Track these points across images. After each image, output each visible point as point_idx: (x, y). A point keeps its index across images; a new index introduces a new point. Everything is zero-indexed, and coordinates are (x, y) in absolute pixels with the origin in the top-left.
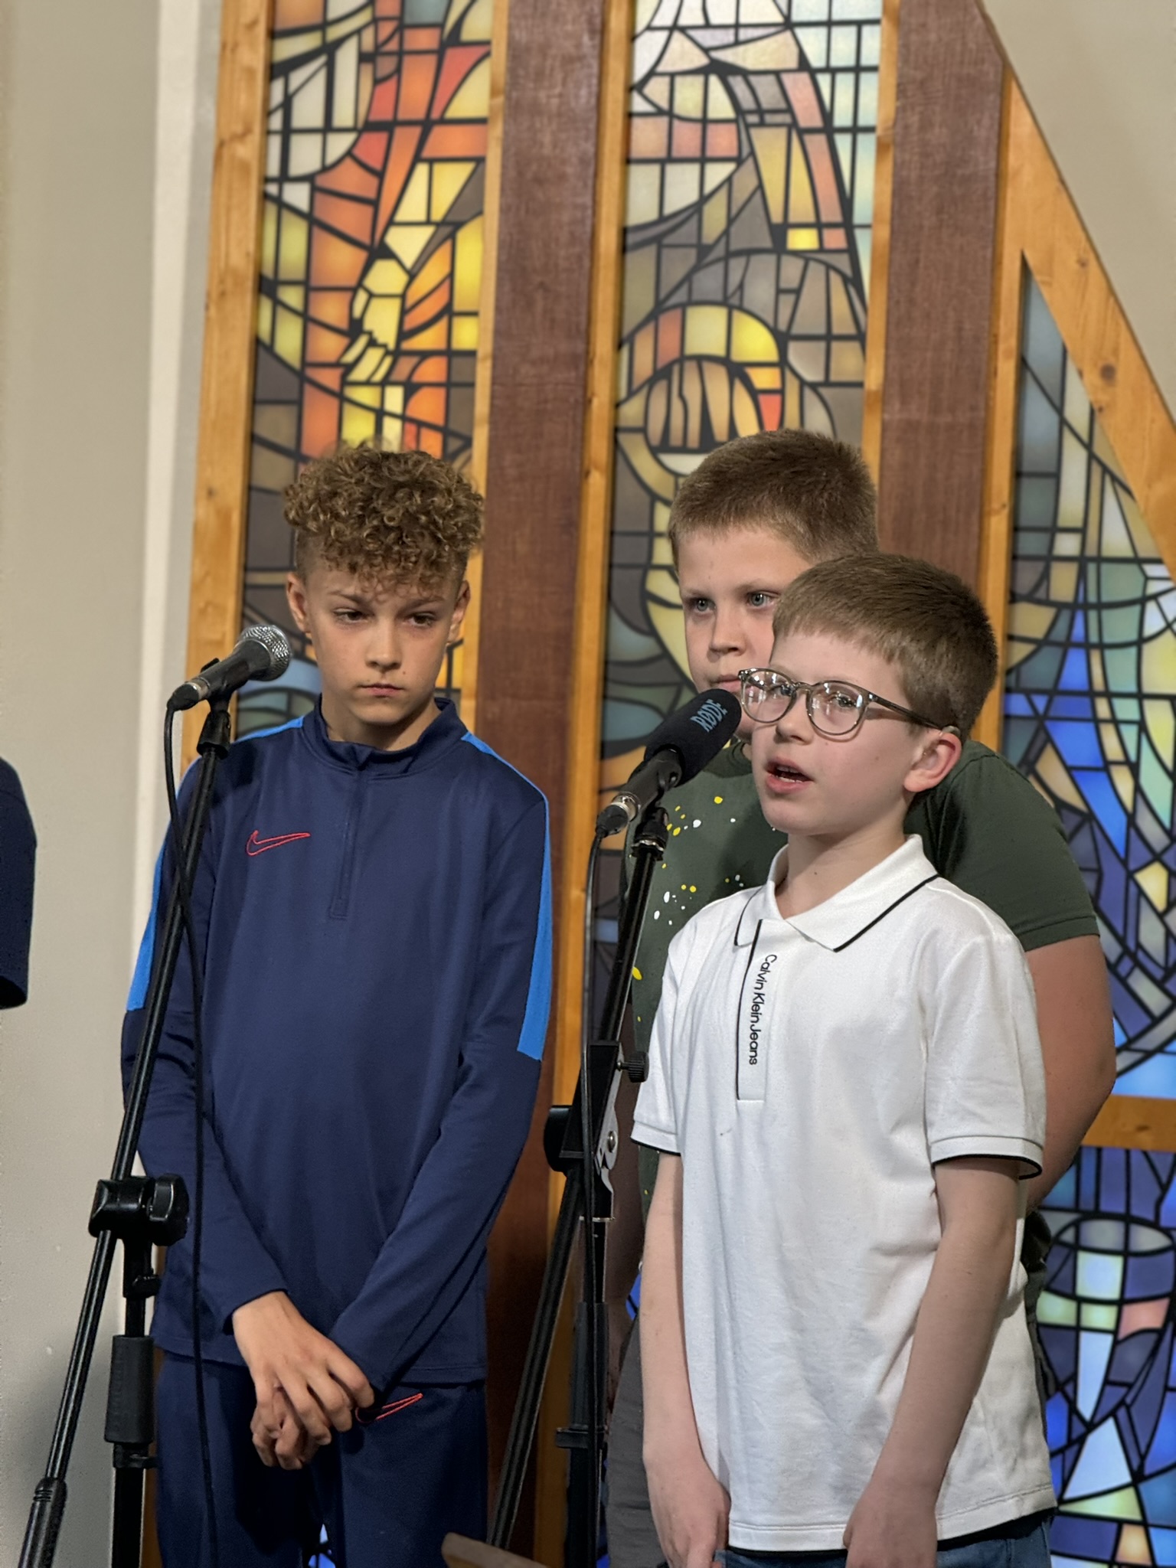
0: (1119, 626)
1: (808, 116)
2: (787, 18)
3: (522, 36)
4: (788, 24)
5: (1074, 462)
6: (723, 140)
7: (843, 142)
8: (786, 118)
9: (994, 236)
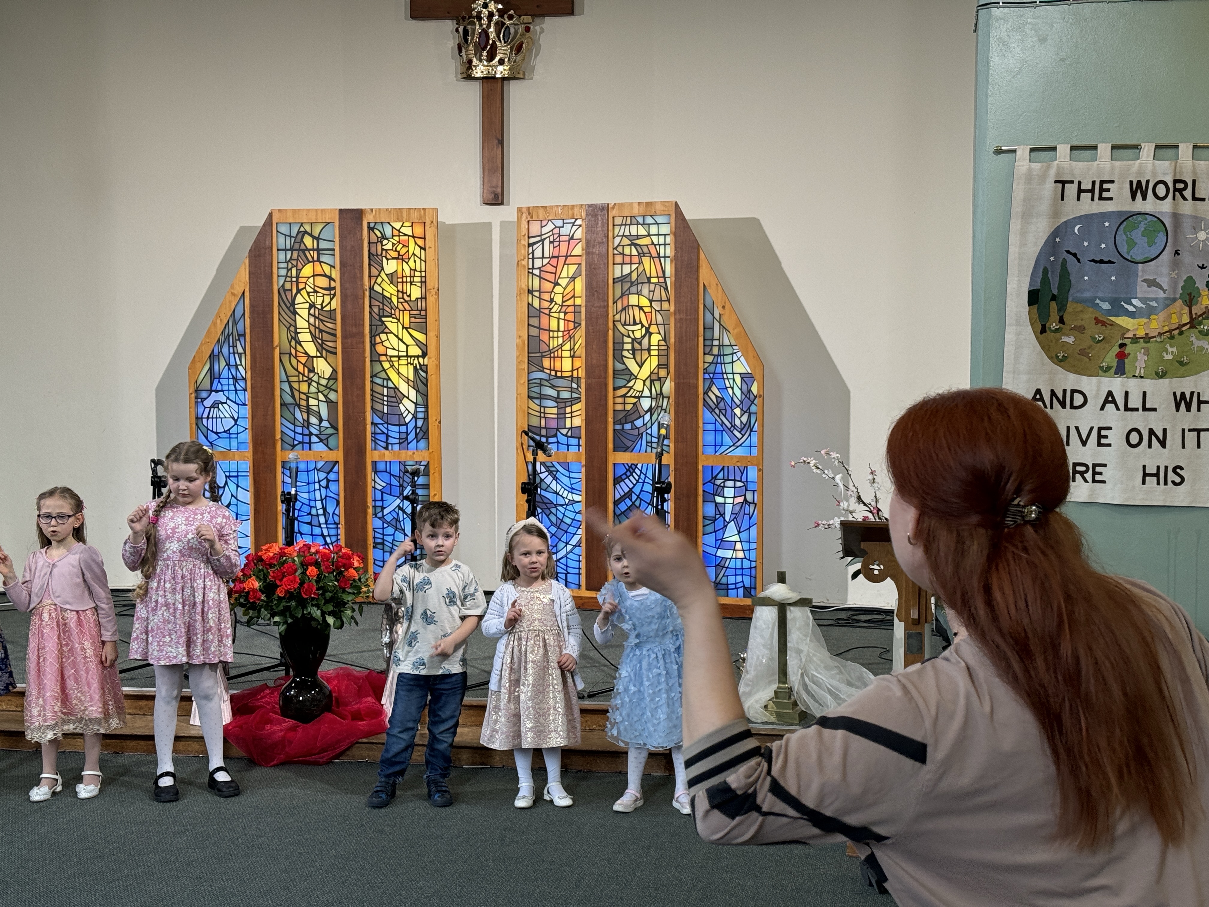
0: (728, 359)
1: (654, 254)
2: (649, 233)
3: (589, 237)
4: (649, 235)
5: (717, 325)
6: (636, 259)
7: (662, 260)
8: (649, 255)
9: (698, 279)
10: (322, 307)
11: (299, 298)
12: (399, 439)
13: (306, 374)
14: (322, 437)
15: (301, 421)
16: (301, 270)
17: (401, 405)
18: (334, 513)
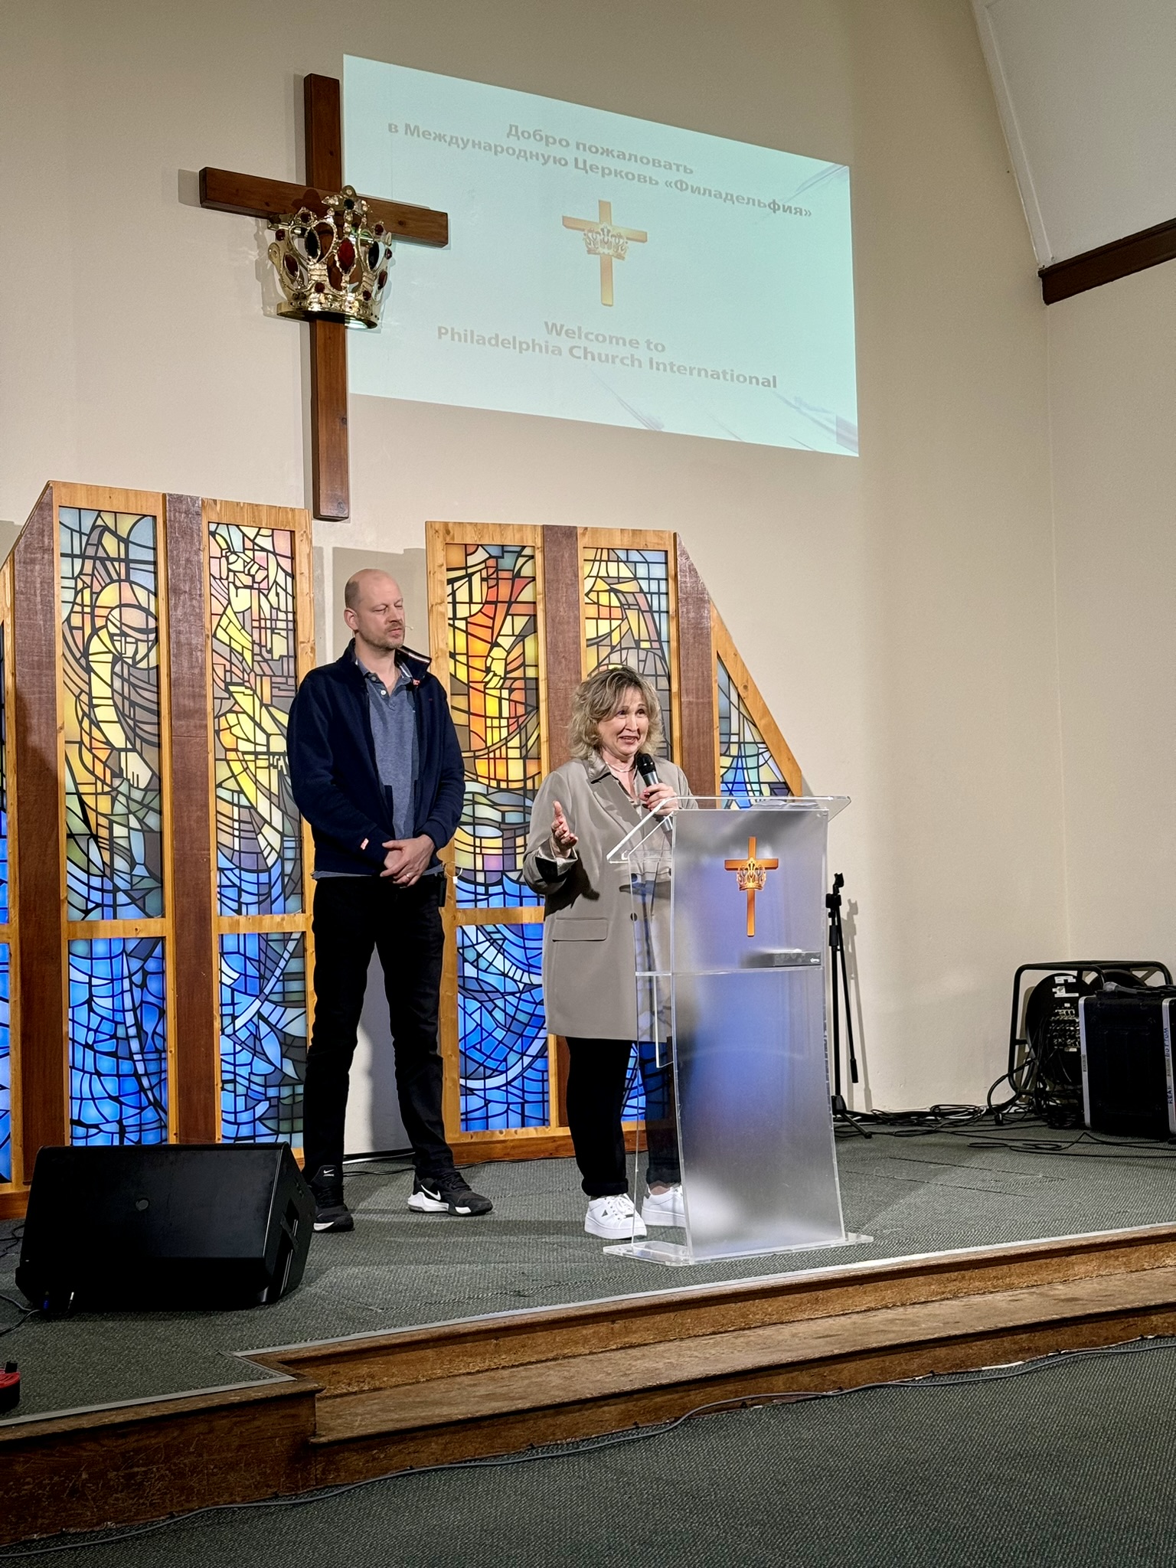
0: (752, 762)
1: (644, 607)
2: (635, 576)
4: (635, 578)
5: (735, 714)
6: (617, 613)
7: (656, 616)
8: (637, 607)
10: (135, 663)
11: (95, 646)
12: (258, 895)
13: (108, 781)
14: (135, 894)
15: (99, 864)
16: (98, 594)
17: (260, 837)
18: (154, 1032)
